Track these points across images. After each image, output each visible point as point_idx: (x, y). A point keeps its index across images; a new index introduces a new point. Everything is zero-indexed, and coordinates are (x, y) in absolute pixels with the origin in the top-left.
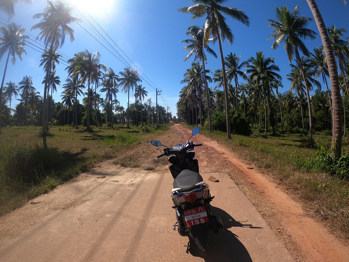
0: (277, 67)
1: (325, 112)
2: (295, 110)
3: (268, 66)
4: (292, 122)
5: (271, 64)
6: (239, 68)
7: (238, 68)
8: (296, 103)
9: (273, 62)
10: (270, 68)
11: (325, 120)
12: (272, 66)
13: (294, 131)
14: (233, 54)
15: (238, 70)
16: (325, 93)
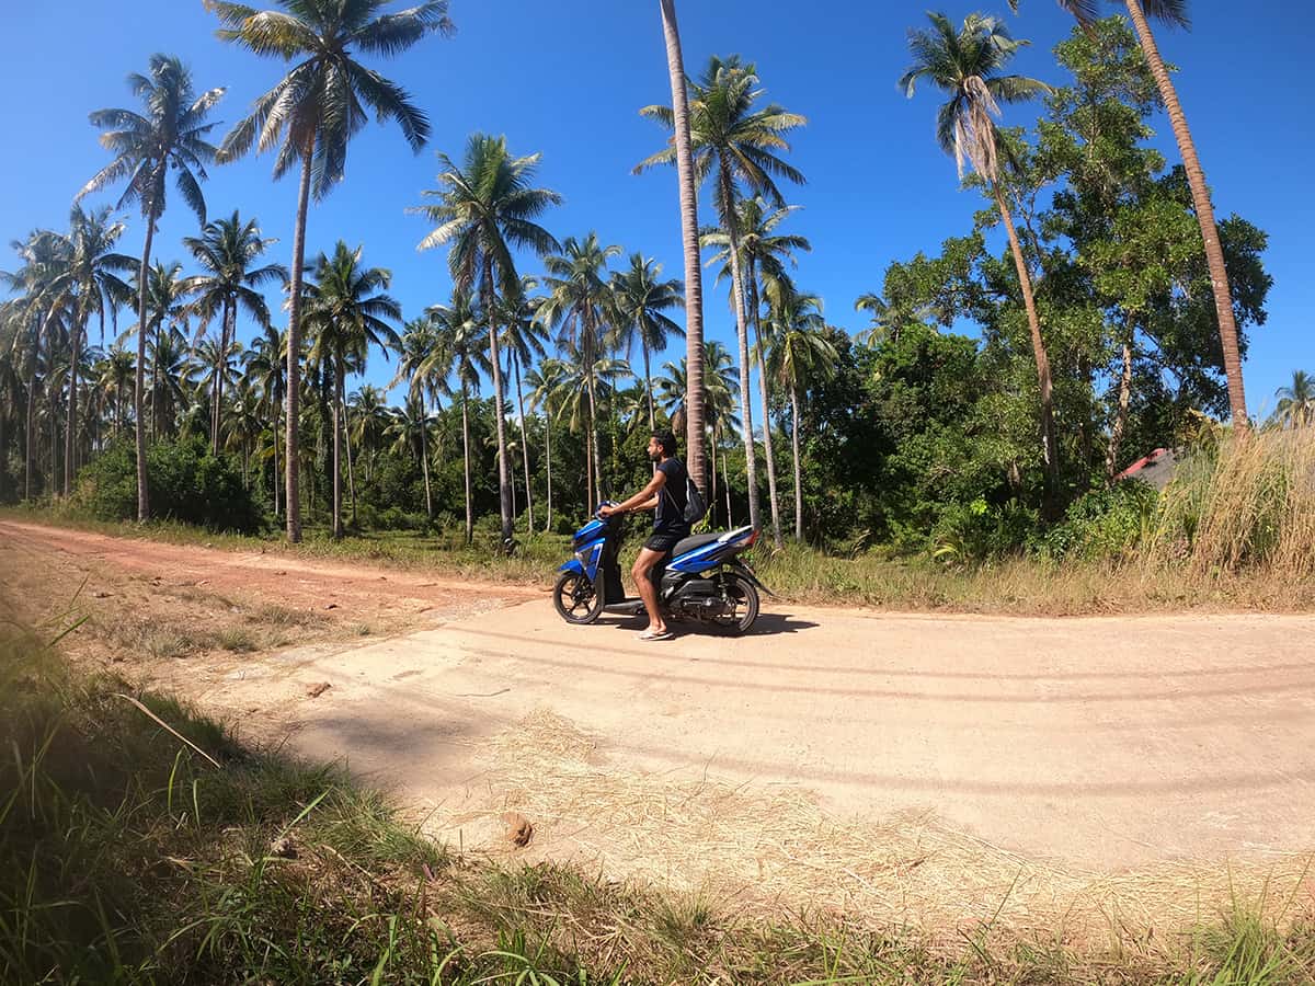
0: (397, 304)
1: (481, 462)
2: (387, 453)
3: (364, 298)
4: (378, 490)
5: (376, 291)
6: (252, 277)
7: (247, 277)
8: (391, 430)
9: (386, 287)
10: (370, 304)
11: (480, 487)
12: (380, 298)
13: (388, 521)
14: (243, 223)
15: (243, 284)
16: (483, 405)
